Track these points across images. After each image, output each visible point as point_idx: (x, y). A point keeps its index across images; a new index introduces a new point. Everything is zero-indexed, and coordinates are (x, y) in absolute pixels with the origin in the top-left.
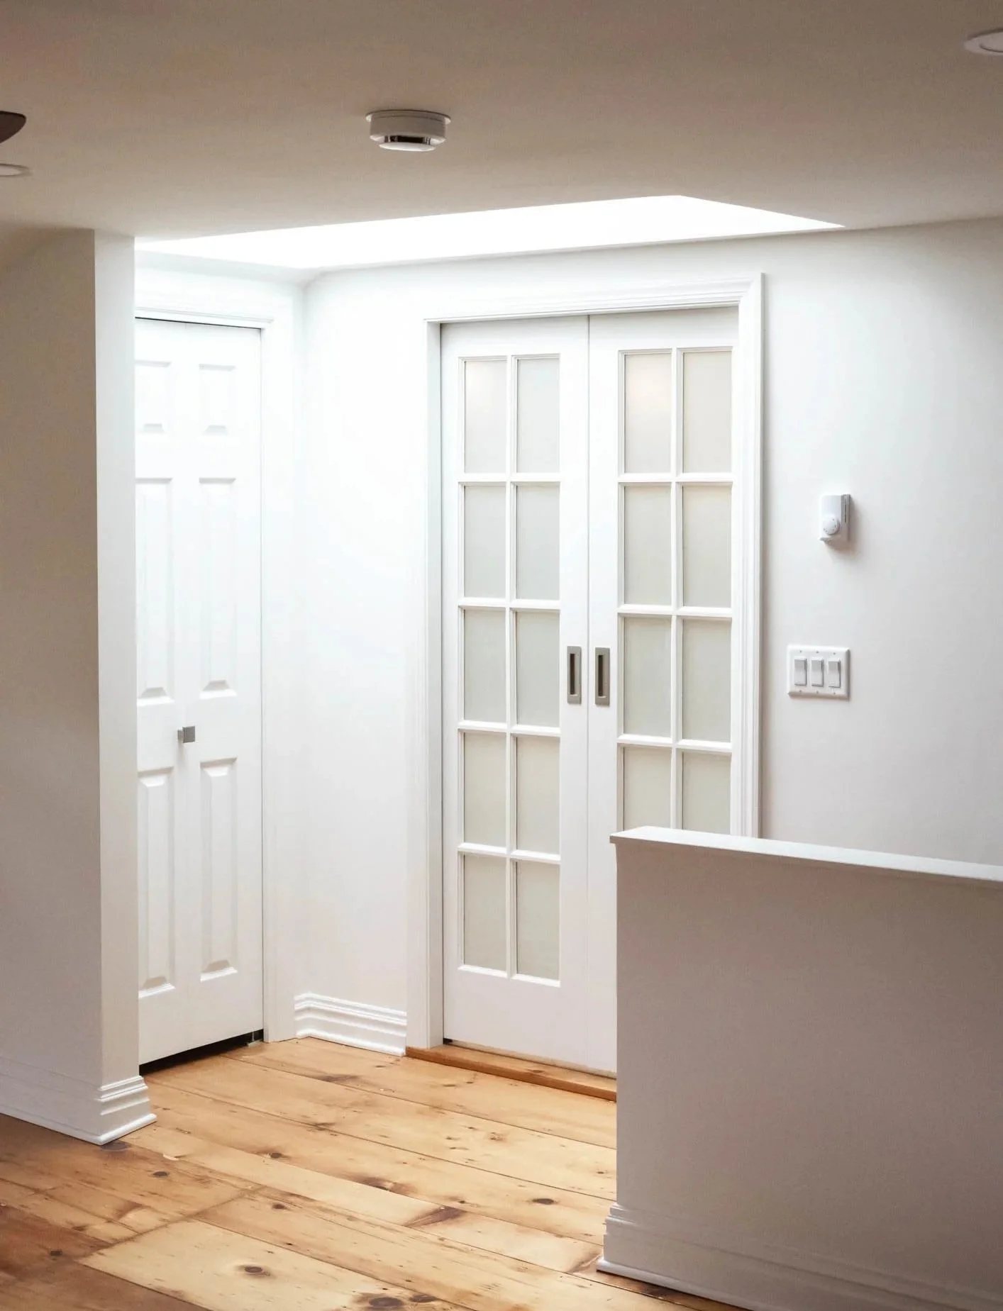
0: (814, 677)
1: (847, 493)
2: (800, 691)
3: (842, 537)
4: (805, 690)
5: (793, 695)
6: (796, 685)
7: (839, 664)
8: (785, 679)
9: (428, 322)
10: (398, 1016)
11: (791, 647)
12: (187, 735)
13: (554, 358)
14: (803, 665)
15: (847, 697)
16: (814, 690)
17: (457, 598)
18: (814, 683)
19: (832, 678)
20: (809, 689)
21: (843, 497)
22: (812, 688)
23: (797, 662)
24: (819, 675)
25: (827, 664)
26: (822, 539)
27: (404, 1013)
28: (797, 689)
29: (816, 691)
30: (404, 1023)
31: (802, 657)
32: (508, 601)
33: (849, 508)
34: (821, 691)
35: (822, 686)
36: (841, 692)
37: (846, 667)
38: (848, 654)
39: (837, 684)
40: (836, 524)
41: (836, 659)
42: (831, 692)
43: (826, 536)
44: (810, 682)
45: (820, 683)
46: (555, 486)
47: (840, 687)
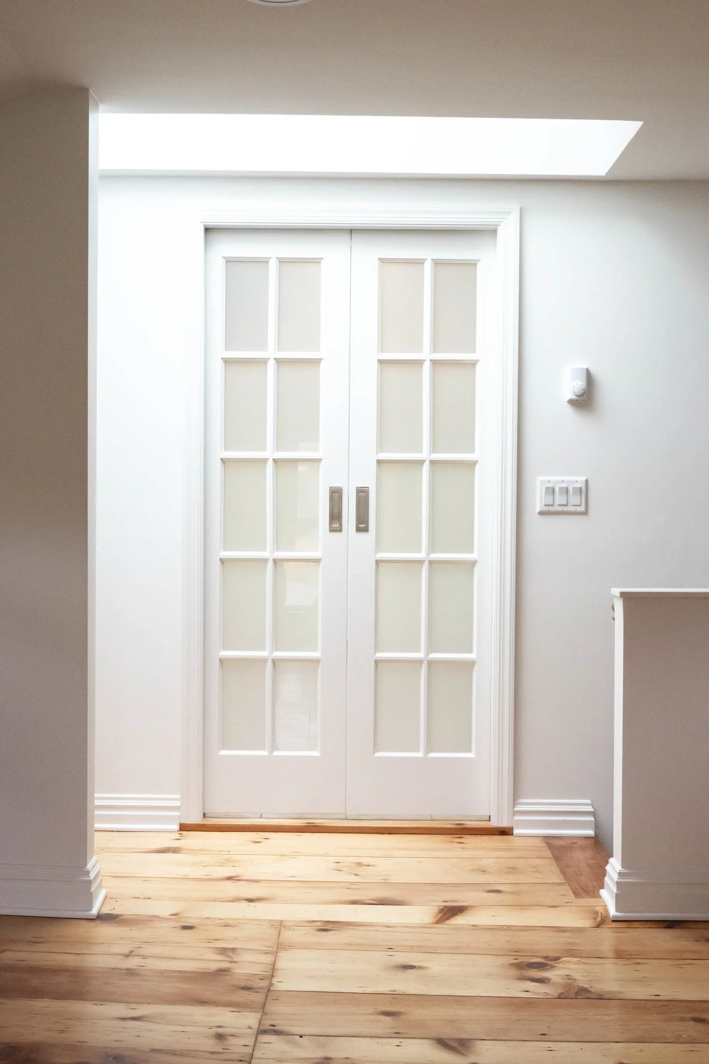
0: (560, 499)
1: (588, 367)
2: (549, 510)
4: (553, 509)
5: (543, 513)
6: (545, 505)
7: (581, 488)
8: (537, 501)
10: (173, 799)
11: (539, 479)
13: (317, 261)
14: (551, 491)
15: (585, 513)
16: (560, 509)
17: (219, 452)
18: (560, 503)
19: (575, 499)
20: (557, 508)
22: (559, 507)
23: (547, 488)
24: (564, 497)
25: (571, 490)
26: (569, 402)
27: (178, 796)
28: (547, 509)
29: (562, 509)
30: (178, 804)
31: (551, 485)
32: (269, 453)
34: (566, 509)
35: (567, 505)
36: (582, 509)
37: (585, 491)
38: (587, 481)
39: (578, 503)
40: (581, 389)
41: (578, 485)
42: (573, 509)
43: (574, 397)
44: (557, 502)
45: (565, 503)
46: (317, 362)
47: (580, 506)
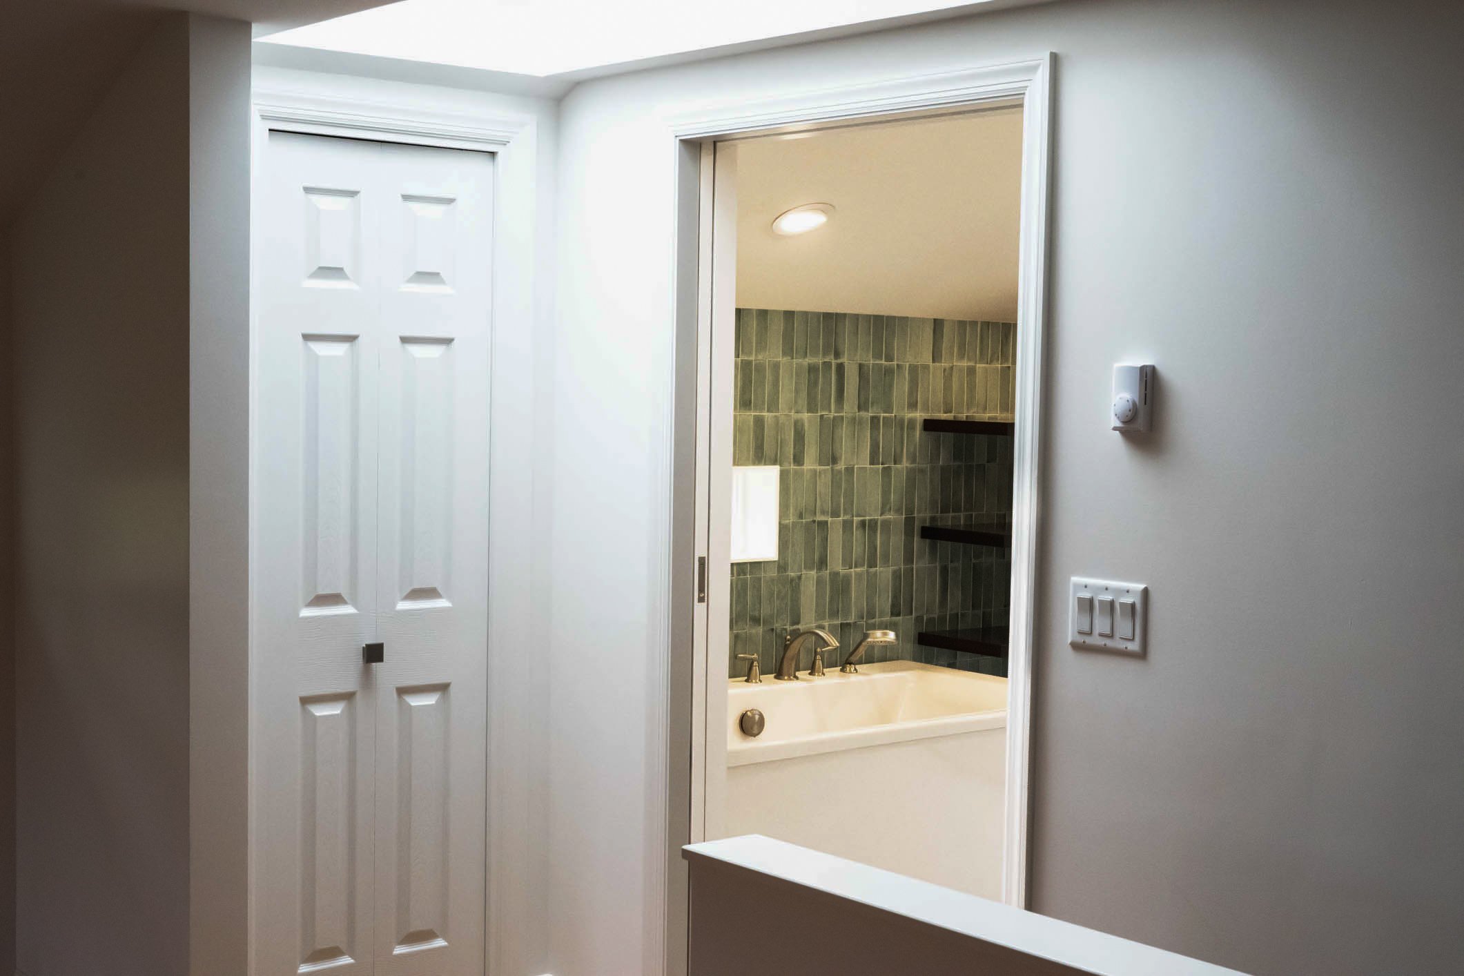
0: (1102, 624)
1: (1148, 362)
3: (1141, 424)
4: (1089, 640)
5: (1076, 647)
6: (1080, 633)
7: (1133, 606)
8: (1068, 625)
9: (681, 140)
11: (1072, 580)
12: (374, 653)
14: (1087, 606)
15: (1143, 655)
16: (1100, 642)
18: (1101, 632)
19: (1124, 627)
20: (1094, 640)
21: (1143, 368)
22: (1098, 637)
23: (1080, 600)
24: (1108, 622)
25: (1117, 607)
26: (1115, 429)
28: (1080, 639)
29: (1103, 643)
31: (1087, 595)
33: (1150, 381)
34: (1110, 643)
35: (1111, 636)
36: (1134, 646)
37: (1142, 611)
38: (1146, 593)
39: (1130, 635)
40: (1131, 406)
41: (1130, 599)
42: (1121, 645)
43: (1118, 424)
44: (1097, 630)
45: (1108, 631)
47: (1133, 639)
